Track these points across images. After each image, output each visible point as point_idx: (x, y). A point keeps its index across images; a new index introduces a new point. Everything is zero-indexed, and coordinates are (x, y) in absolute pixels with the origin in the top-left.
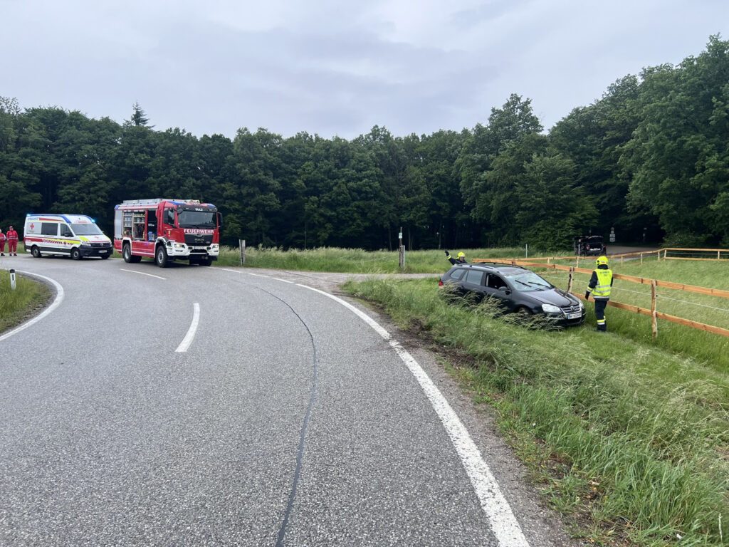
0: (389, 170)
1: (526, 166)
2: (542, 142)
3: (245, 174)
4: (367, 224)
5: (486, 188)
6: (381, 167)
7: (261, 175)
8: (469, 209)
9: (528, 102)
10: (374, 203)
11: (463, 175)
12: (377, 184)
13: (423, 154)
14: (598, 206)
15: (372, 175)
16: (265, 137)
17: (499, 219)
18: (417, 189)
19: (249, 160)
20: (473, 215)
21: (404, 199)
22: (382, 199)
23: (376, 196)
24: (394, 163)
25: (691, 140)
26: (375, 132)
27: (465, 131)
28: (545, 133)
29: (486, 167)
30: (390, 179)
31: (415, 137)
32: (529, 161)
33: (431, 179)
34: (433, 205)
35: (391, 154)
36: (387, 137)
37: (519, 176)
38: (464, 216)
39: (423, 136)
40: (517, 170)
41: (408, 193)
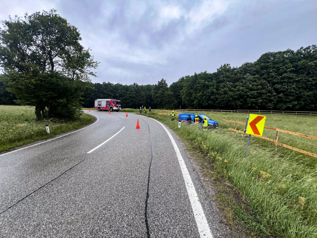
0: (137, 92)
1: (164, 93)
2: (168, 89)
3: (106, 92)
4: (133, 103)
5: (157, 97)
6: (135, 92)
7: (109, 93)
8: (154, 101)
9: (165, 80)
10: (134, 99)
11: (153, 94)
12: (135, 95)
13: (144, 89)
14: (178, 101)
16: (109, 84)
17: (160, 103)
18: (143, 97)
19: (106, 89)
21: (141, 99)
22: (136, 99)
23: (135, 98)
24: (138, 91)
25: (191, 91)
26: (134, 84)
27: (153, 85)
28: (168, 87)
29: (157, 93)
30: (137, 94)
31: (143, 85)
32: (165, 92)
33: (146, 95)
34: (146, 100)
35: (138, 89)
36: (137, 85)
37: (163, 95)
38: (153, 103)
39: (145, 85)
40: (163, 94)
41: (141, 97)
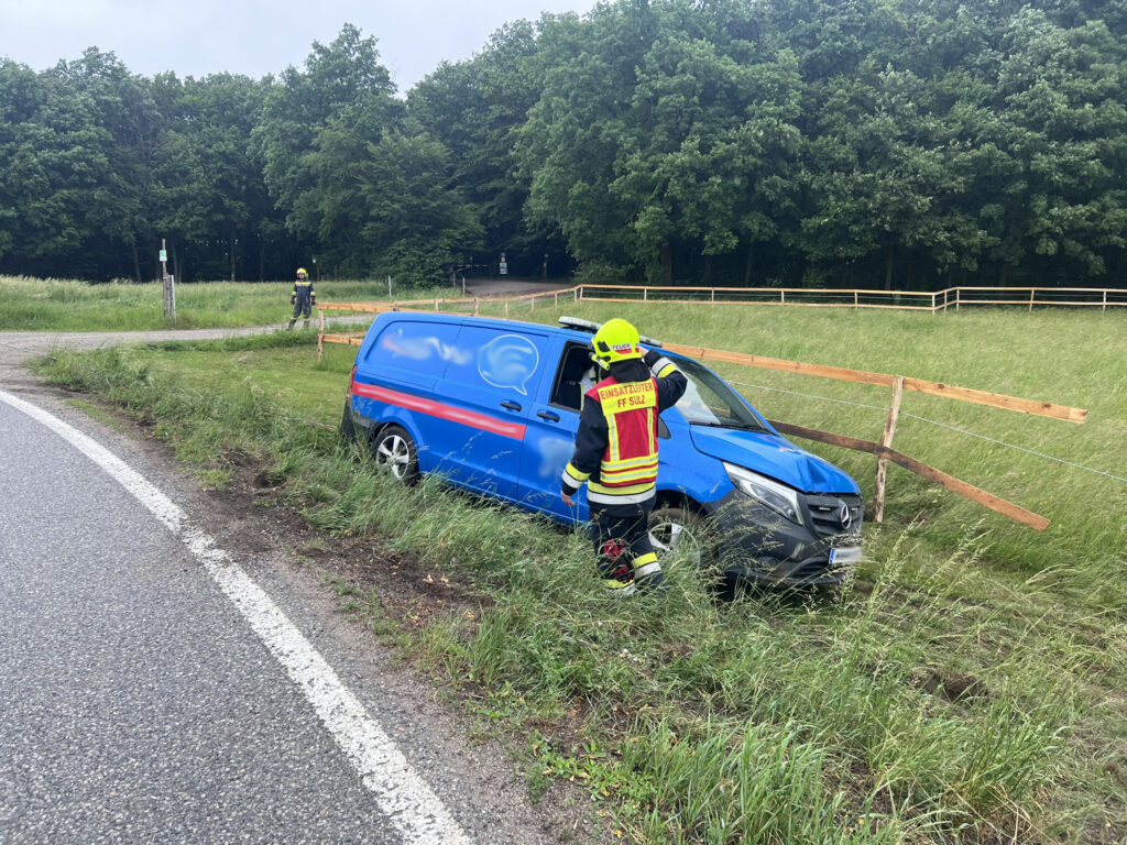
0: (125, 134)
1: (371, 148)
2: (396, 110)
4: (85, 232)
5: (309, 180)
6: (107, 125)
8: (280, 215)
9: (370, 43)
10: (98, 194)
11: (269, 154)
12: (102, 159)
13: (192, 109)
14: (484, 220)
15: (90, 140)
17: (333, 234)
18: (185, 173)
20: (288, 224)
21: (159, 189)
22: (114, 188)
23: (102, 181)
24: (134, 122)
26: (92, 58)
28: (401, 96)
29: (305, 145)
30: (125, 150)
31: (172, 78)
32: (376, 140)
33: (208, 157)
34: (218, 205)
35: (125, 102)
36: (118, 74)
37: (363, 164)
40: (359, 153)
41: (166, 178)
